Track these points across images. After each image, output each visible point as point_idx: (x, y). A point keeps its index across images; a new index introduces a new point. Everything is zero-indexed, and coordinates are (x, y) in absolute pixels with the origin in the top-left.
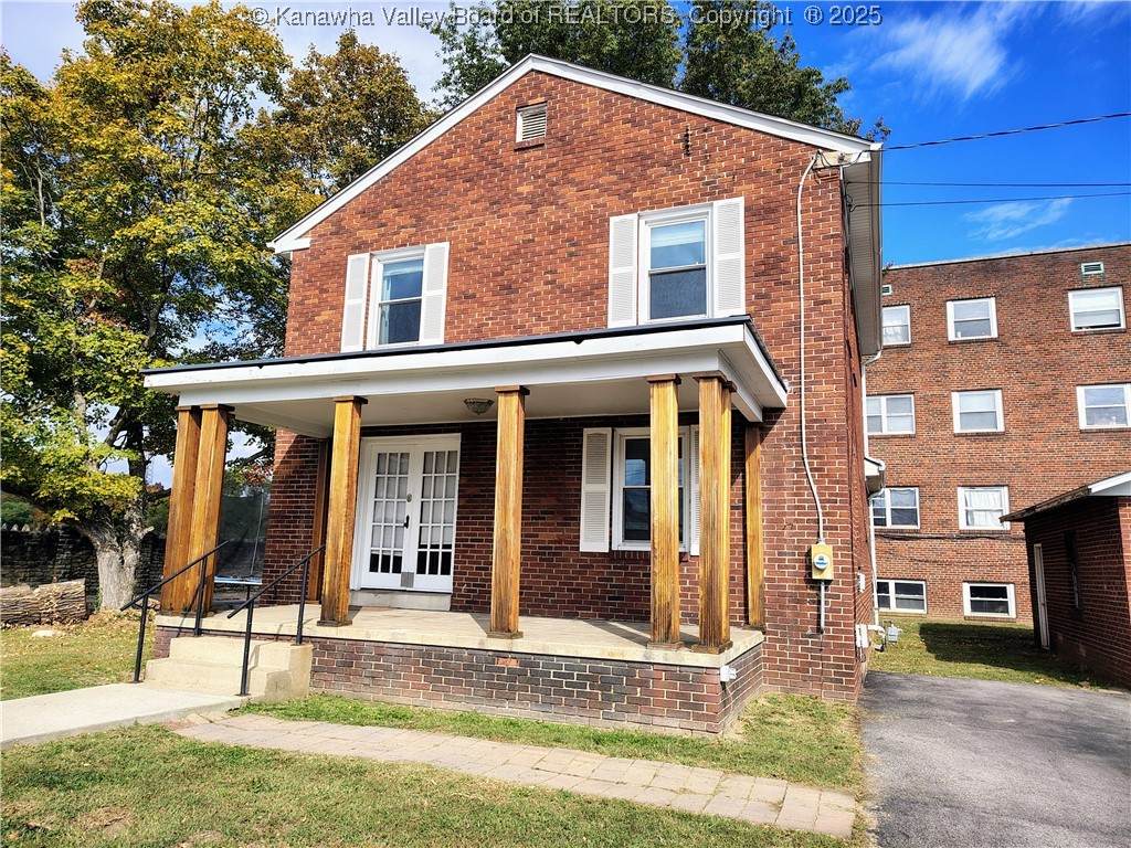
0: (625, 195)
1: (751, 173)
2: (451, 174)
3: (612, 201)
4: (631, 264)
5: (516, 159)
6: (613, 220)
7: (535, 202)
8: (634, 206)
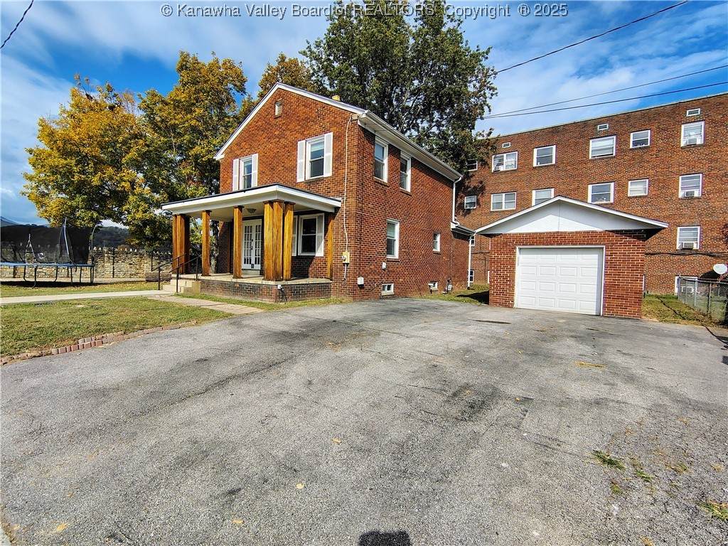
0: (302, 133)
1: (334, 123)
2: (258, 129)
3: (298, 135)
4: (302, 159)
5: (274, 122)
6: (299, 142)
7: (279, 137)
8: (304, 137)
